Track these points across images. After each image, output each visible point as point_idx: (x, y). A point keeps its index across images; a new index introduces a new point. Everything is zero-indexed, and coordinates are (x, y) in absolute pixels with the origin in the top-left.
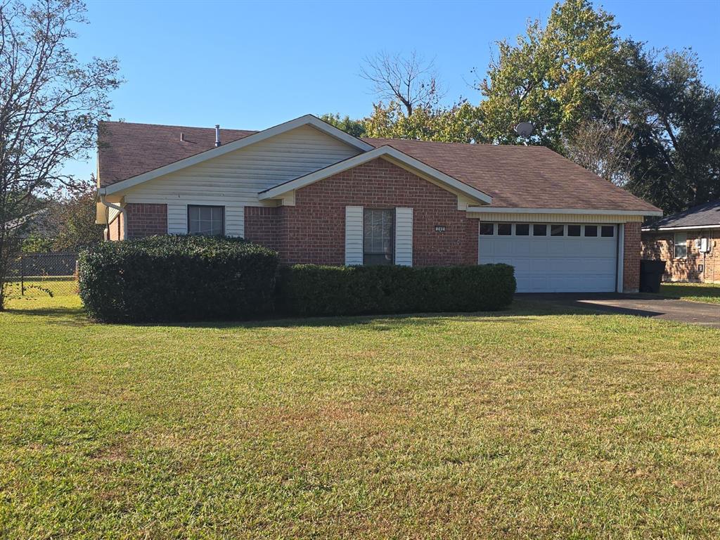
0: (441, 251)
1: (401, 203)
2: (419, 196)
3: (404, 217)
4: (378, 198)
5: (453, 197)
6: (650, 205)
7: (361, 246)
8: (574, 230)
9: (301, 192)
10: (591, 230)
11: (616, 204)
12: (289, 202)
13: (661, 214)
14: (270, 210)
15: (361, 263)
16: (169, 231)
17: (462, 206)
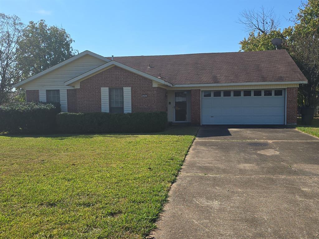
0: (145, 106)
1: (126, 85)
2: (134, 82)
3: (127, 91)
4: (115, 83)
5: (151, 81)
6: (305, 78)
7: (108, 104)
8: (258, 93)
9: (83, 83)
10: (268, 93)
11: (281, 79)
12: (78, 87)
13: (306, 82)
14: (75, 90)
15: (108, 112)
16: (40, 100)
17: (155, 85)
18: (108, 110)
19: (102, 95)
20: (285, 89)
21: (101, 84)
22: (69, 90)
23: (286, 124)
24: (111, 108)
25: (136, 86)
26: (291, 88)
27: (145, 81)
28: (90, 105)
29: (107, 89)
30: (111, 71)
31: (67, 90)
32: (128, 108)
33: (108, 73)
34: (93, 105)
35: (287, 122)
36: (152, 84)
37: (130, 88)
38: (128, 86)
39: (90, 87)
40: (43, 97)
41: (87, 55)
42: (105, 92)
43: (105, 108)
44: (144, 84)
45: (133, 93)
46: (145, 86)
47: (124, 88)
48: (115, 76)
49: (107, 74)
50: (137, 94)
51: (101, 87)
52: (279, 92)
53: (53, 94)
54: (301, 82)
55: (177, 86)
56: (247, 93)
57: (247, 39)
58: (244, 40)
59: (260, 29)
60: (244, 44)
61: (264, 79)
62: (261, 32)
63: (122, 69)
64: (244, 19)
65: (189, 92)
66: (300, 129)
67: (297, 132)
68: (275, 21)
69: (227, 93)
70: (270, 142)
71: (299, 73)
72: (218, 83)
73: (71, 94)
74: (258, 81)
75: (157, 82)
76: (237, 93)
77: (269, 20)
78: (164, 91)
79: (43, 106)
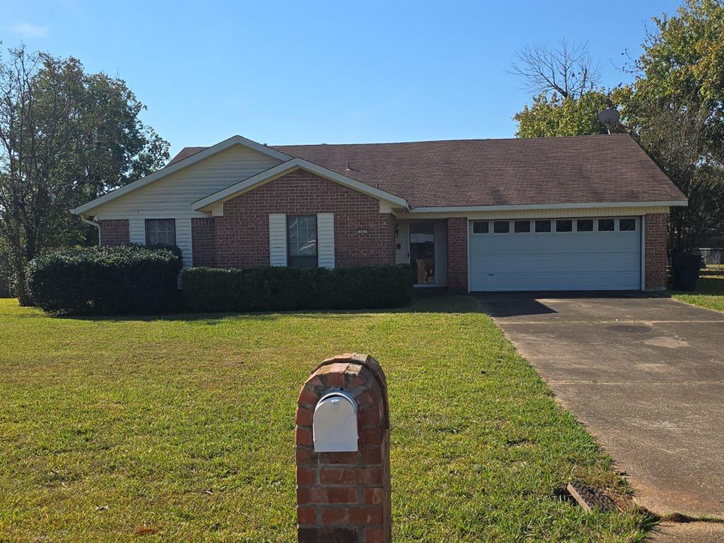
0: (364, 252)
1: (323, 209)
2: (340, 202)
3: (326, 222)
4: (300, 206)
5: (376, 201)
6: (681, 194)
7: (285, 250)
8: (585, 225)
9: (229, 204)
10: (606, 224)
11: (632, 196)
12: (218, 212)
13: (684, 203)
14: (213, 220)
15: (286, 265)
16: (132, 241)
17: (385, 209)
18: (285, 262)
19: (271, 230)
20: (641, 216)
21: (270, 206)
22: (195, 220)
23: (643, 289)
24: (290, 258)
25: (344, 212)
26: (654, 215)
27: (364, 201)
28: (245, 251)
29: (283, 216)
30: (292, 180)
31: (192, 219)
32: (327, 259)
33: (284, 184)
34: (251, 251)
35: (646, 286)
36: (379, 207)
37: (331, 216)
38: (327, 212)
39: (246, 213)
40: (137, 233)
41: (237, 145)
42: (277, 222)
43: (278, 257)
44: (362, 208)
45: (339, 225)
46: (364, 211)
47: (320, 216)
48: (300, 190)
49: (282, 187)
50: (347, 227)
51: (270, 213)
52: (627, 224)
53: (160, 229)
54: (676, 203)
56: (564, 225)
61: (598, 197)
62: (559, 94)
63: (314, 176)
64: (523, 66)
66: (684, 299)
67: (674, 303)
69: (522, 226)
71: (669, 187)
72: (504, 203)
73: (203, 227)
74: (587, 201)
75: (389, 202)
76: (543, 225)
77: (577, 69)
78: (399, 221)
79: (140, 255)
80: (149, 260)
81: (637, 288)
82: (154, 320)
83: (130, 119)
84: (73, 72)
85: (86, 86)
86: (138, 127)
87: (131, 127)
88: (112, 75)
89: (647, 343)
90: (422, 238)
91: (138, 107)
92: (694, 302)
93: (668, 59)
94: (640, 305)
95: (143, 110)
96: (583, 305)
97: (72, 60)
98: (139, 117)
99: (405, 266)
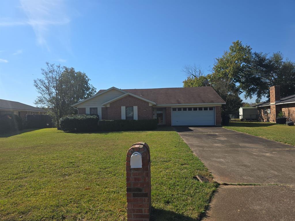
0: (145, 116)
1: (135, 105)
2: (139, 103)
3: (135, 108)
4: (129, 104)
5: (148, 103)
6: (224, 101)
7: (125, 115)
8: (200, 109)
9: (111, 104)
10: (206, 109)
11: (212, 102)
12: (108, 106)
13: (225, 103)
14: (107, 108)
15: (125, 119)
16: (86, 113)
17: (150, 105)
18: (125, 118)
19: (122, 110)
20: (214, 107)
21: (121, 104)
23: (215, 125)
24: (126, 117)
25: (140, 106)
26: (218, 106)
27: (145, 103)
28: (115, 116)
29: (125, 107)
30: (127, 98)
31: (102, 108)
32: (136, 118)
33: (125, 99)
34: (117, 116)
35: (216, 124)
37: (137, 107)
39: (115, 106)
40: (88, 111)
41: (113, 89)
42: (123, 108)
43: (123, 117)
44: (145, 105)
45: (139, 109)
47: (134, 107)
48: (129, 100)
50: (141, 109)
51: (121, 106)
52: (211, 109)
53: (94, 110)
54: (223, 104)
55: (159, 105)
56: (195, 109)
57: (186, 80)
58: (185, 80)
59: (193, 75)
60: (185, 82)
61: (204, 102)
62: (194, 76)
63: (133, 97)
64: (185, 70)
65: (166, 108)
66: (226, 128)
67: (223, 129)
68: (201, 71)
69: (185, 109)
70: (217, 134)
71: (221, 99)
72: (180, 103)
73: (105, 110)
74: (201, 103)
75: (151, 103)
76: (190, 109)
77: (198, 70)
78: (154, 108)
79: (89, 117)
80: (91, 118)
81: (213, 125)
82: (92, 133)
83: (86, 83)
84: (72, 71)
85: (76, 75)
86: (88, 84)
87: (87, 85)
88: (82, 72)
89: (216, 139)
90: (160, 112)
91: (89, 80)
92: (228, 128)
93: (220, 68)
94: (215, 129)
95: (90, 80)
96: (200, 129)
97: (72, 68)
98: (89, 82)
99: (155, 119)
